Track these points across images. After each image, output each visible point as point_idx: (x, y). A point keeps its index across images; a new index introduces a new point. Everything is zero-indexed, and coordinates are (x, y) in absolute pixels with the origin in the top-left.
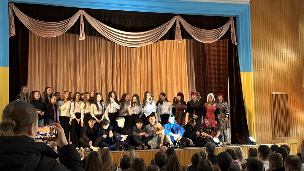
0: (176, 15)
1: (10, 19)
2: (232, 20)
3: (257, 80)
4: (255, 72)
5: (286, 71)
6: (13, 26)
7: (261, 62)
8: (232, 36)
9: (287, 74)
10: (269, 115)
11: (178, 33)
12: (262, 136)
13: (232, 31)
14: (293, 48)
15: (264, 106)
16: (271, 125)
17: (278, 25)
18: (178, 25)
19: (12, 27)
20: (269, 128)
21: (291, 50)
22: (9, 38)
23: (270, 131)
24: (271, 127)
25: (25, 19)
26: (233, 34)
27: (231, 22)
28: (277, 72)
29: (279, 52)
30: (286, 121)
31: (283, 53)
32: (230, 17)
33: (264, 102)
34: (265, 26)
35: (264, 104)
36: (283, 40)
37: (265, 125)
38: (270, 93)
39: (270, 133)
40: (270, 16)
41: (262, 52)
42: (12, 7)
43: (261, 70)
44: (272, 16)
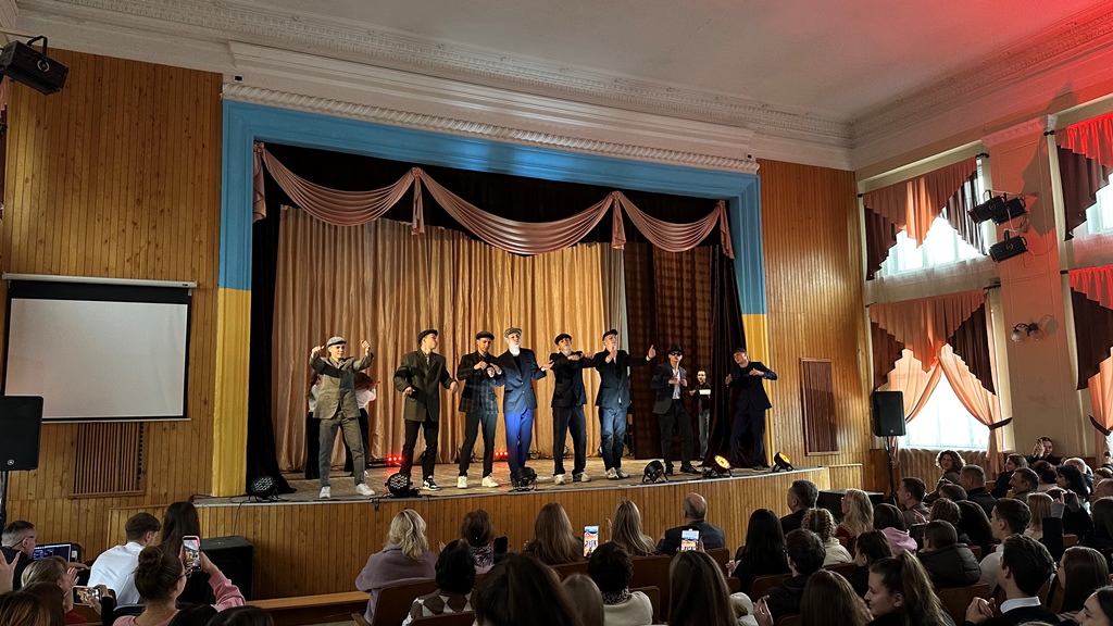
0: (615, 189)
1: (256, 178)
2: (722, 204)
3: (775, 332)
4: (770, 314)
5: (826, 313)
6: (261, 195)
7: (781, 296)
8: (723, 240)
9: (829, 320)
11: (618, 228)
13: (722, 228)
16: (802, 426)
17: (811, 222)
18: (618, 213)
19: (259, 198)
20: (798, 431)
22: (254, 225)
23: (799, 438)
24: (802, 431)
25: (289, 182)
26: (725, 235)
27: (720, 211)
28: (810, 315)
29: (814, 275)
32: (717, 200)
33: (788, 378)
34: (786, 222)
36: (819, 250)
37: (791, 426)
38: (798, 359)
39: (799, 443)
40: (796, 201)
41: (782, 274)
42: (261, 153)
43: (780, 311)
44: (799, 202)
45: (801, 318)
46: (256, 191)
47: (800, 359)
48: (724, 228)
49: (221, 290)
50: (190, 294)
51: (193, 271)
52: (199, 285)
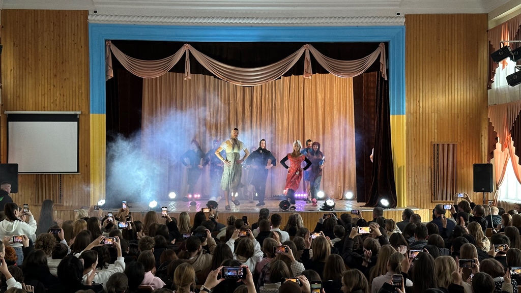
0: (305, 43)
1: (107, 58)
2: (382, 46)
3: (412, 126)
4: (409, 115)
5: (456, 112)
7: (419, 102)
8: (381, 68)
9: (458, 117)
11: (308, 66)
12: (416, 197)
14: (468, 81)
15: (421, 159)
16: (430, 184)
17: (447, 52)
18: (308, 56)
19: (109, 68)
20: (427, 188)
21: (465, 85)
22: (106, 82)
23: (428, 192)
24: (430, 186)
25: (123, 59)
26: (383, 65)
27: (381, 50)
28: (441, 114)
29: (447, 88)
30: (453, 180)
31: (453, 89)
32: (379, 43)
33: (421, 154)
34: (427, 54)
35: (421, 156)
36: (453, 71)
37: (422, 184)
38: (430, 143)
39: (428, 195)
40: (435, 39)
41: (421, 88)
43: (418, 112)
44: (438, 40)
45: (435, 116)
46: (107, 65)
47: (431, 142)
48: (383, 61)
49: (91, 115)
50: (78, 117)
51: (79, 106)
52: (82, 113)
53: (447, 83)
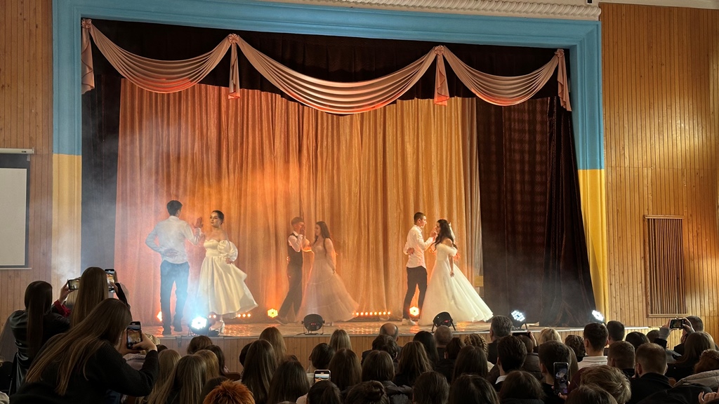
0: (437, 44)
1: (84, 53)
2: (560, 55)
3: (614, 188)
4: (609, 169)
5: (680, 167)
6: (90, 68)
7: (624, 148)
8: (560, 91)
9: (683, 174)
10: (639, 264)
12: (623, 309)
13: (560, 79)
14: (695, 116)
15: (629, 244)
16: (644, 285)
17: (663, 67)
20: (640, 292)
21: (691, 122)
22: (82, 96)
23: (640, 299)
24: (644, 290)
26: (562, 86)
27: (559, 60)
28: (658, 169)
29: (665, 126)
30: (678, 278)
31: (674, 128)
32: (556, 50)
33: (629, 236)
34: (633, 70)
35: (629, 240)
36: (673, 100)
37: (631, 287)
38: (641, 216)
39: (640, 305)
40: (646, 47)
41: (626, 126)
42: (89, 29)
43: (622, 165)
44: (650, 47)
45: (648, 173)
46: (84, 63)
47: (644, 216)
48: (561, 78)
49: (55, 156)
50: (28, 160)
51: (31, 139)
52: (36, 151)
53: (665, 119)
